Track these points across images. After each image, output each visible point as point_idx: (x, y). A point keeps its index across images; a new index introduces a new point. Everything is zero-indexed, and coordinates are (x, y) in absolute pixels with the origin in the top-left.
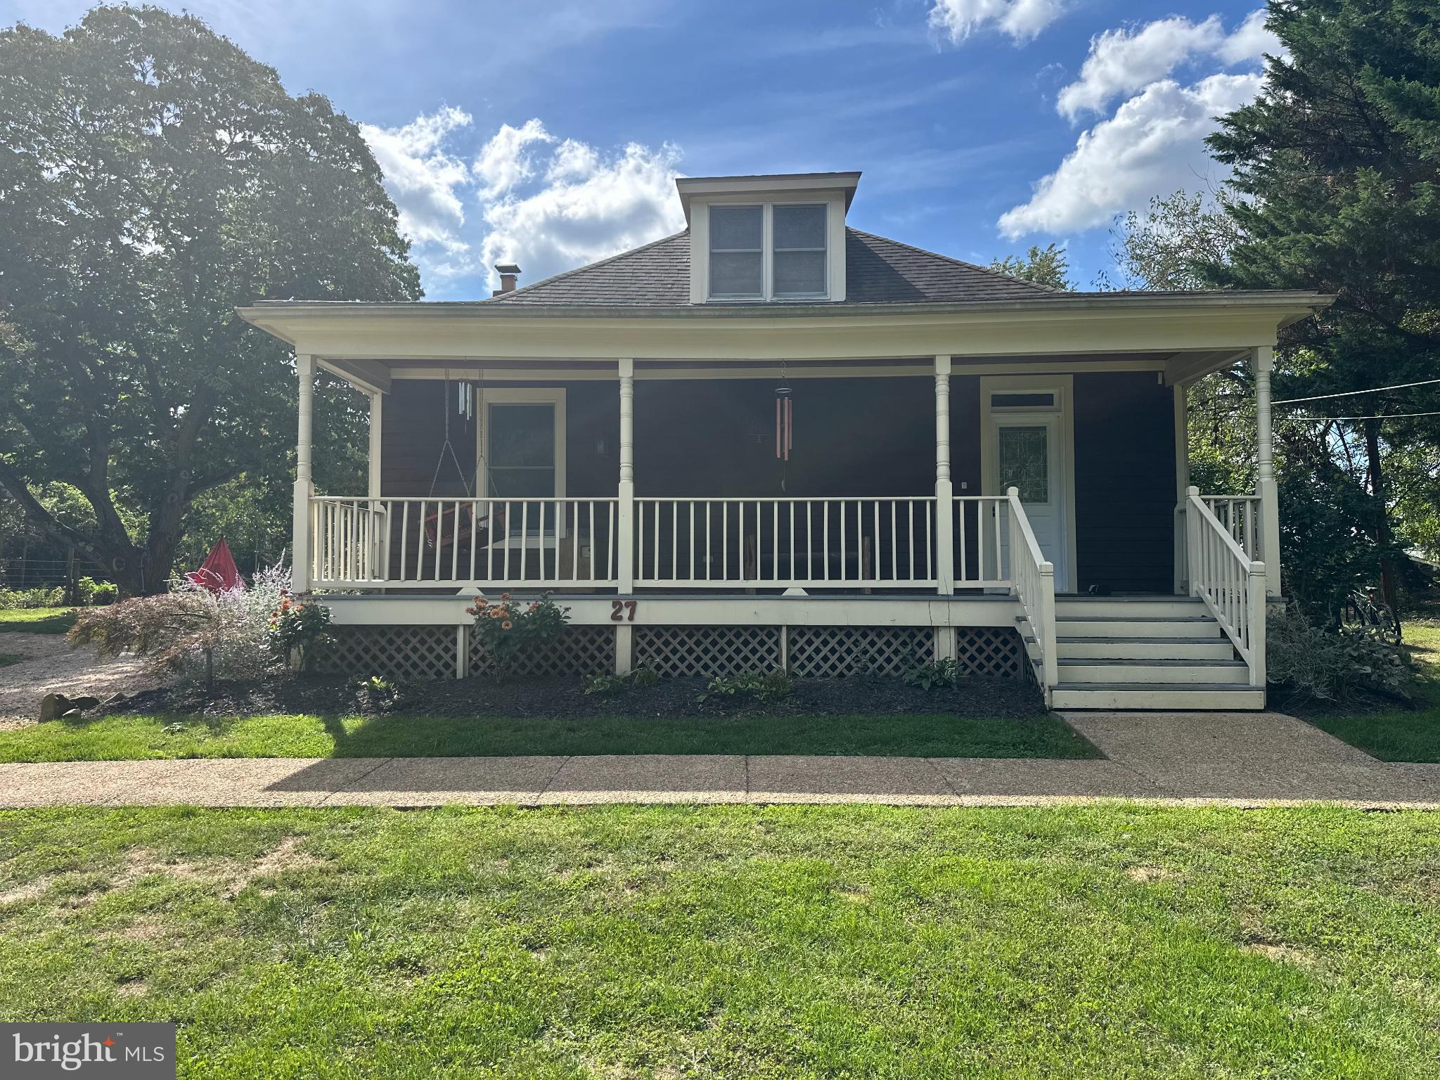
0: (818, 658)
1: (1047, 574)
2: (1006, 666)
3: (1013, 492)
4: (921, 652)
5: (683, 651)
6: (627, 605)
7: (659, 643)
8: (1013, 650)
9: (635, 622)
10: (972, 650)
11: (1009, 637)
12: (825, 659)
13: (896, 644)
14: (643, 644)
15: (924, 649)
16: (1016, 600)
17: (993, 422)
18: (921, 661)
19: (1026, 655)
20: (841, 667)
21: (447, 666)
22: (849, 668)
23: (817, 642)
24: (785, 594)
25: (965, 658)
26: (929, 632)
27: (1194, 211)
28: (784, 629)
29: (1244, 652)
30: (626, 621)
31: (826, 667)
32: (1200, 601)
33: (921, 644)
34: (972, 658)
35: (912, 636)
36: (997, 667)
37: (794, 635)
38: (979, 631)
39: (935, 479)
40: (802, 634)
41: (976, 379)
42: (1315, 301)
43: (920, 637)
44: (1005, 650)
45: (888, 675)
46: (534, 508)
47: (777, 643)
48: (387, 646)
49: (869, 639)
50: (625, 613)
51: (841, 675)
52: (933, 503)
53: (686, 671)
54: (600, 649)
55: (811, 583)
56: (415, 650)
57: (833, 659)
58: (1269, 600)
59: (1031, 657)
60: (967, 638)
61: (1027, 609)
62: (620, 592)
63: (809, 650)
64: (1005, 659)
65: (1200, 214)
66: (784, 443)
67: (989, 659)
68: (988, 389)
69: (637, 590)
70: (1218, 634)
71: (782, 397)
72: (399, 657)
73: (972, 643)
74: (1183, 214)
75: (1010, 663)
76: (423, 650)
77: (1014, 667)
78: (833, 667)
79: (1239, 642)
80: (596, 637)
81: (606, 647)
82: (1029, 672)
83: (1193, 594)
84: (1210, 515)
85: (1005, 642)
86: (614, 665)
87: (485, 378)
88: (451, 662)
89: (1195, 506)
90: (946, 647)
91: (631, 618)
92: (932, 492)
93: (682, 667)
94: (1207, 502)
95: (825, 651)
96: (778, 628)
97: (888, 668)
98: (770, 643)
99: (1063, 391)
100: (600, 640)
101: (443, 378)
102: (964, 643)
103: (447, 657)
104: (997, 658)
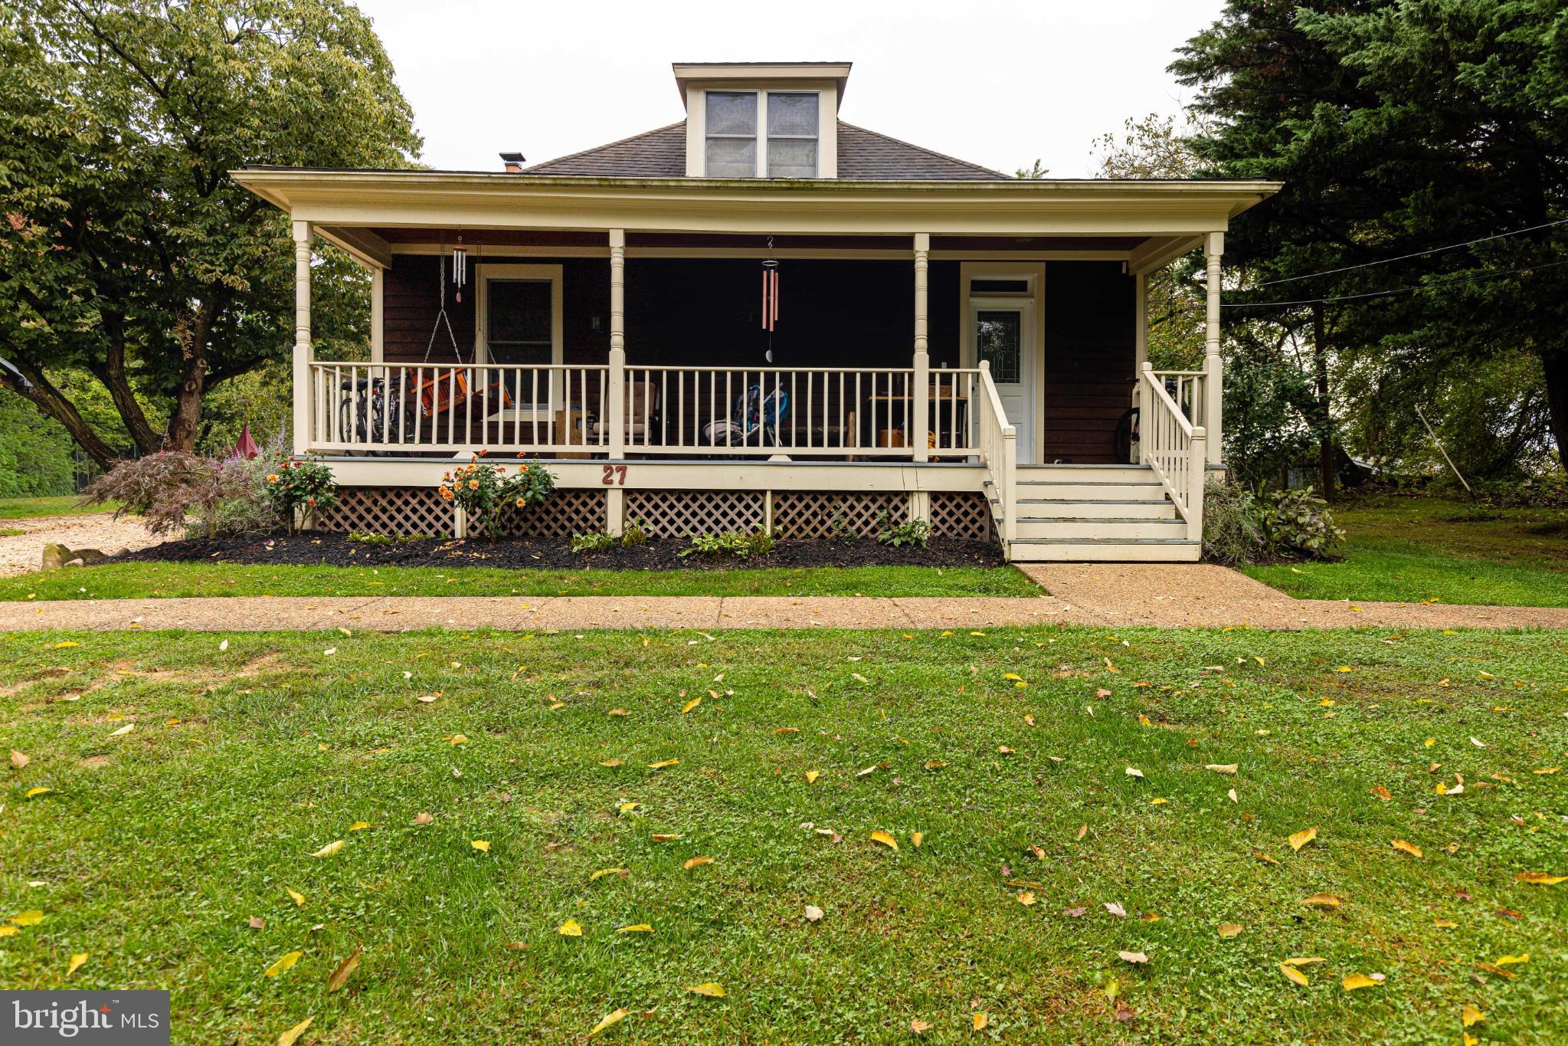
0: (800, 521)
1: (1010, 437)
2: (974, 528)
3: (984, 366)
4: (896, 516)
5: (672, 514)
6: (618, 470)
7: (649, 506)
8: (981, 514)
9: (626, 486)
10: (944, 513)
11: (977, 501)
12: (807, 522)
13: (873, 508)
14: (634, 507)
15: (900, 513)
16: (984, 467)
17: (972, 304)
18: (896, 523)
19: (991, 517)
20: (822, 529)
21: (445, 526)
22: (829, 530)
23: (800, 506)
24: (771, 460)
25: (937, 521)
26: (905, 496)
27: (1167, 134)
28: (769, 494)
29: (1185, 512)
30: (616, 484)
31: (808, 530)
32: (1149, 468)
33: (896, 509)
34: (943, 521)
35: (889, 501)
36: (966, 529)
37: (778, 498)
38: (950, 496)
39: (913, 352)
40: (785, 499)
41: (956, 265)
42: (1263, 188)
43: (896, 501)
44: (974, 513)
45: (865, 537)
46: (527, 375)
47: (762, 507)
48: (388, 507)
49: (848, 503)
50: (616, 477)
51: (822, 537)
52: (911, 375)
53: (675, 533)
54: (592, 512)
55: (795, 450)
56: (414, 511)
57: (815, 522)
58: (1208, 468)
59: (995, 517)
60: (940, 502)
61: (993, 474)
62: (611, 456)
63: (792, 514)
64: (973, 521)
65: (1172, 137)
66: (770, 312)
67: (958, 521)
68: (969, 274)
69: (628, 456)
70: (1162, 497)
71: (768, 270)
72: (400, 518)
73: (943, 507)
74: (1157, 136)
75: (977, 525)
76: (422, 511)
77: (981, 529)
78: (815, 530)
79: (1180, 502)
80: (588, 500)
81: (597, 509)
82: (993, 533)
83: (1143, 463)
84: (1160, 388)
85: (974, 506)
86: (605, 527)
87: (483, 254)
88: (449, 522)
89: (1147, 380)
90: (920, 510)
91: (621, 482)
92: (910, 365)
93: (672, 529)
94: (1158, 377)
95: (807, 514)
96: (763, 492)
97: (866, 530)
98: (755, 507)
99: (1035, 278)
100: (592, 503)
101: (439, 253)
102: (936, 507)
103: (445, 518)
104: (966, 521)
